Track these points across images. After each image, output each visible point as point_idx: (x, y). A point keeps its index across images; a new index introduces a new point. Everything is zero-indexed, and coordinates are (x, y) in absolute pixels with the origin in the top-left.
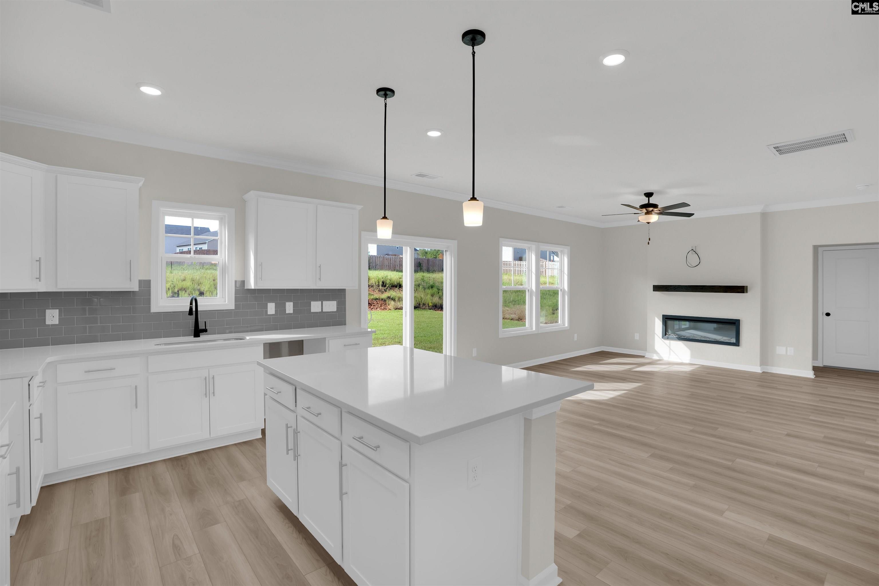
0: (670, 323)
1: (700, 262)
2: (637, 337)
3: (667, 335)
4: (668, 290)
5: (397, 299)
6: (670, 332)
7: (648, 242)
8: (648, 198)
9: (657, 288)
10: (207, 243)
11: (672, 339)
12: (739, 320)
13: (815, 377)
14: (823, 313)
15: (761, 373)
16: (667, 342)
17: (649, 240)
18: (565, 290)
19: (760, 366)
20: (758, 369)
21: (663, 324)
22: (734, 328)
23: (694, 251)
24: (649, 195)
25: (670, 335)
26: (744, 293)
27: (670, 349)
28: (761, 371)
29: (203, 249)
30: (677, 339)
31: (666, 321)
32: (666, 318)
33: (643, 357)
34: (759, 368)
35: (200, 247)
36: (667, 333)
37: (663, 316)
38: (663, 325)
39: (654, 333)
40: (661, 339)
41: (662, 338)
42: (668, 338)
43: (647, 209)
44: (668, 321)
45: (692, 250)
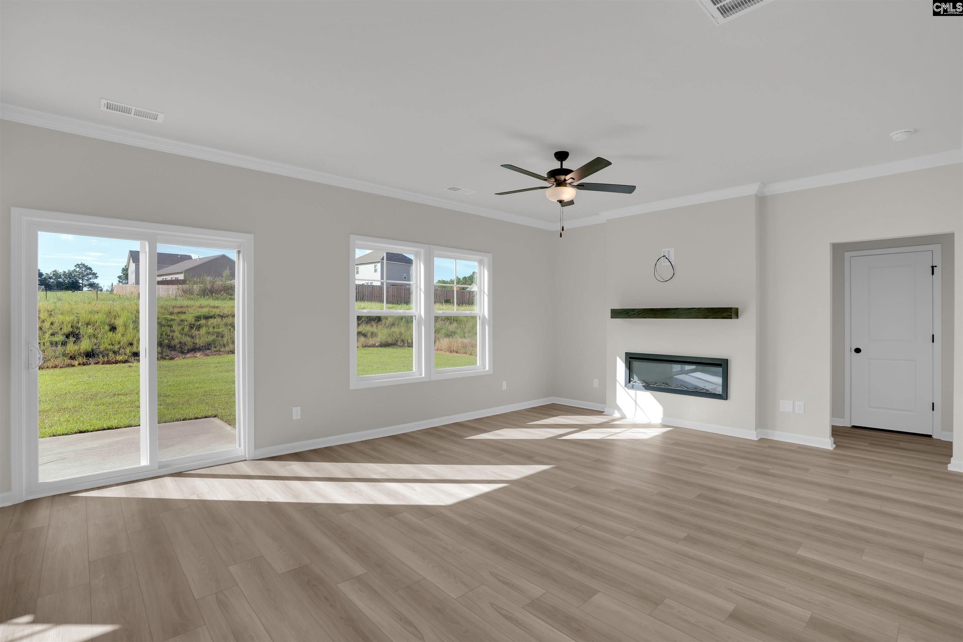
0: (636, 364)
1: (674, 274)
2: (596, 383)
3: (631, 382)
4: (629, 316)
5: (369, 335)
6: (636, 378)
7: (561, 233)
8: (560, 162)
9: (617, 314)
10: (184, 272)
11: (638, 389)
12: (727, 359)
13: (835, 449)
14: (851, 349)
15: (756, 441)
16: (632, 392)
17: (563, 230)
18: (486, 317)
19: (756, 430)
20: (752, 435)
21: (626, 366)
22: (720, 370)
23: (666, 258)
24: (562, 156)
25: (635, 382)
26: (731, 318)
27: (636, 403)
28: (756, 437)
29: (179, 279)
30: (643, 388)
31: (630, 361)
32: (630, 358)
33: (600, 413)
34: (754, 433)
35: (176, 277)
36: (632, 379)
37: (627, 354)
38: (626, 369)
39: (615, 380)
40: (623, 388)
41: (626, 386)
42: (633, 387)
43: (558, 177)
44: (633, 362)
45: (664, 256)
